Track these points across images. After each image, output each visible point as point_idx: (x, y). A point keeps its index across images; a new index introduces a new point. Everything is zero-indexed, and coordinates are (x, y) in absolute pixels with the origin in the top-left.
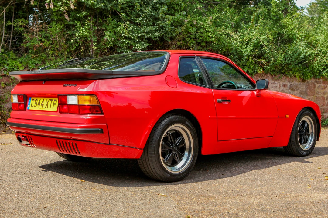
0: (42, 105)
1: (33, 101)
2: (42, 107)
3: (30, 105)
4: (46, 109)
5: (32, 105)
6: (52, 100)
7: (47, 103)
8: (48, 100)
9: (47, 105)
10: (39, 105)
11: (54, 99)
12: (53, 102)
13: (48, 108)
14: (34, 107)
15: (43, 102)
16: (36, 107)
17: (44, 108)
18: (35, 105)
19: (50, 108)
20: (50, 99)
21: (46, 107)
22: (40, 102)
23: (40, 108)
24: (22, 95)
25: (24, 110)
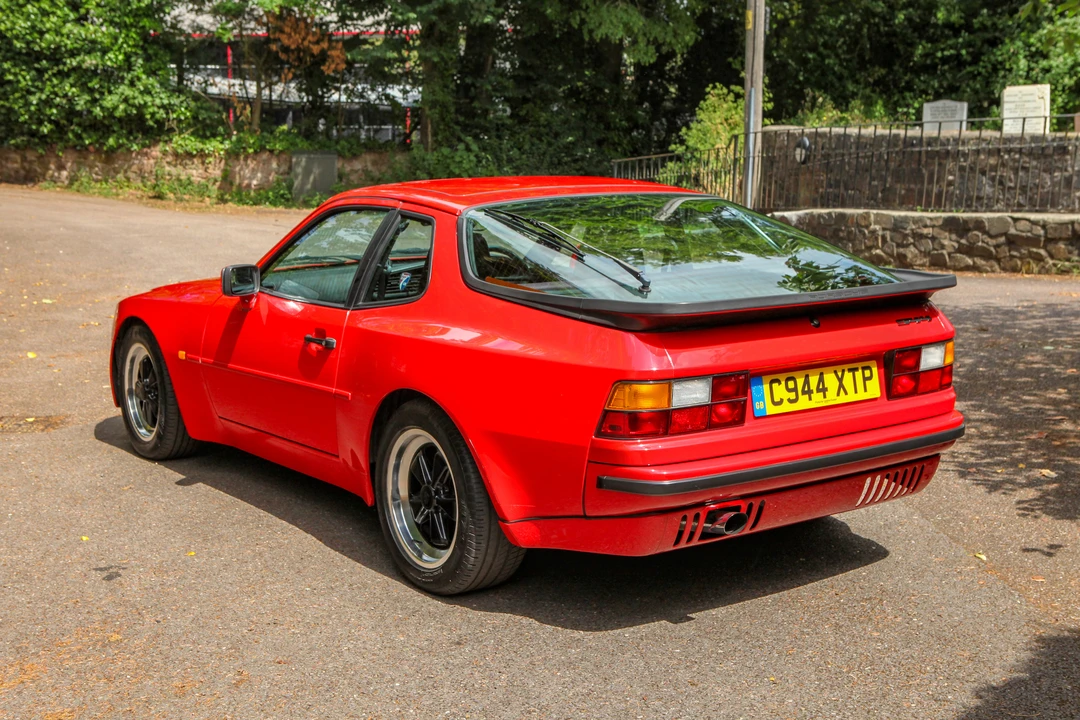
0: (818, 390)
1: (775, 385)
2: (825, 397)
3: (762, 399)
4: (843, 399)
5: (777, 399)
6: (855, 370)
7: (840, 380)
8: (840, 374)
9: (841, 386)
10: (809, 392)
11: (859, 365)
12: (859, 374)
13: (846, 393)
14: (785, 402)
15: (821, 380)
16: (795, 401)
17: (833, 398)
18: (792, 396)
19: (856, 392)
20: (846, 367)
21: (838, 394)
22: (807, 382)
23: (817, 400)
24: (741, 375)
25: (740, 420)
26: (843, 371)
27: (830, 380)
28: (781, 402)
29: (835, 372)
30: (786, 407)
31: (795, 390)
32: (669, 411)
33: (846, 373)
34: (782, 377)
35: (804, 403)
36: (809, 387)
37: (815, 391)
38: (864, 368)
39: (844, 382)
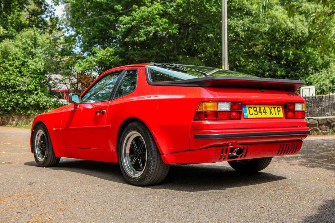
0: (264, 112)
1: (250, 109)
2: (266, 115)
3: (246, 112)
4: (271, 116)
5: (251, 113)
6: (275, 108)
7: (271, 110)
8: (270, 108)
9: (271, 112)
10: (261, 112)
11: (276, 106)
12: (276, 109)
13: (273, 115)
14: (254, 114)
15: (264, 109)
16: (257, 114)
17: (268, 115)
18: (256, 113)
19: (276, 115)
20: (272, 106)
21: (270, 114)
22: (260, 109)
23: (264, 116)
24: (239, 103)
25: (239, 118)
26: (271, 107)
27: (267, 109)
28: (252, 114)
29: (269, 107)
30: (254, 116)
31: (256, 111)
32: (217, 112)
33: (272, 108)
34: (252, 106)
35: (259, 116)
36: (261, 111)
37: (263, 112)
38: (278, 108)
39: (272, 111)
